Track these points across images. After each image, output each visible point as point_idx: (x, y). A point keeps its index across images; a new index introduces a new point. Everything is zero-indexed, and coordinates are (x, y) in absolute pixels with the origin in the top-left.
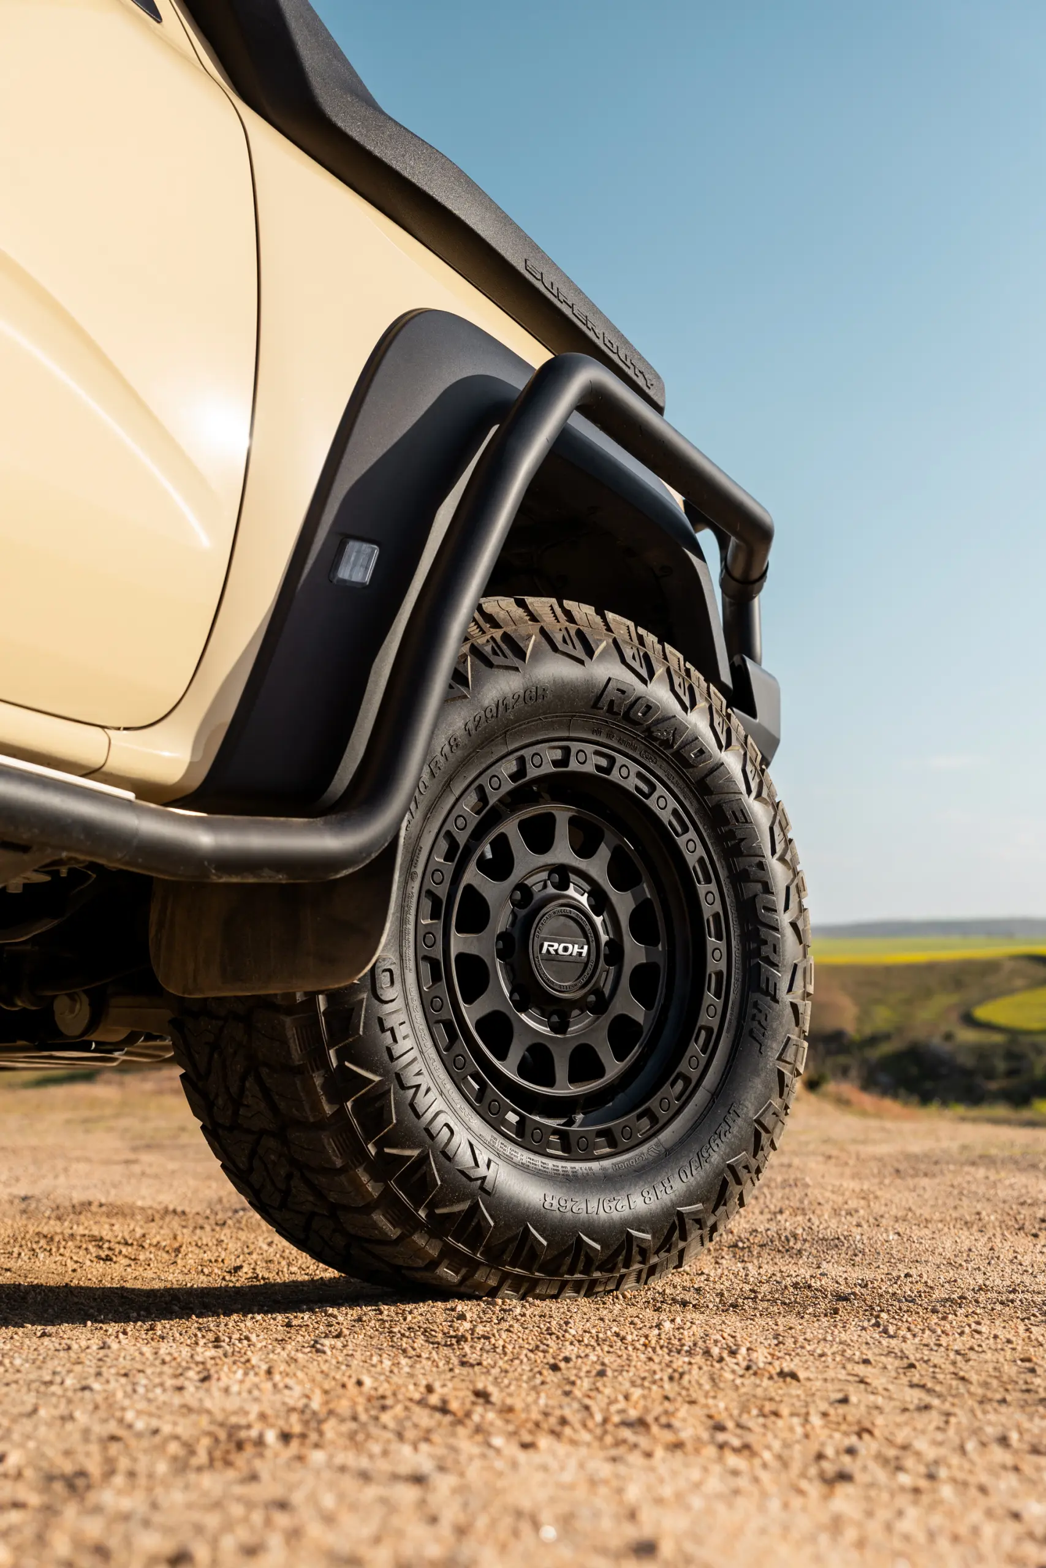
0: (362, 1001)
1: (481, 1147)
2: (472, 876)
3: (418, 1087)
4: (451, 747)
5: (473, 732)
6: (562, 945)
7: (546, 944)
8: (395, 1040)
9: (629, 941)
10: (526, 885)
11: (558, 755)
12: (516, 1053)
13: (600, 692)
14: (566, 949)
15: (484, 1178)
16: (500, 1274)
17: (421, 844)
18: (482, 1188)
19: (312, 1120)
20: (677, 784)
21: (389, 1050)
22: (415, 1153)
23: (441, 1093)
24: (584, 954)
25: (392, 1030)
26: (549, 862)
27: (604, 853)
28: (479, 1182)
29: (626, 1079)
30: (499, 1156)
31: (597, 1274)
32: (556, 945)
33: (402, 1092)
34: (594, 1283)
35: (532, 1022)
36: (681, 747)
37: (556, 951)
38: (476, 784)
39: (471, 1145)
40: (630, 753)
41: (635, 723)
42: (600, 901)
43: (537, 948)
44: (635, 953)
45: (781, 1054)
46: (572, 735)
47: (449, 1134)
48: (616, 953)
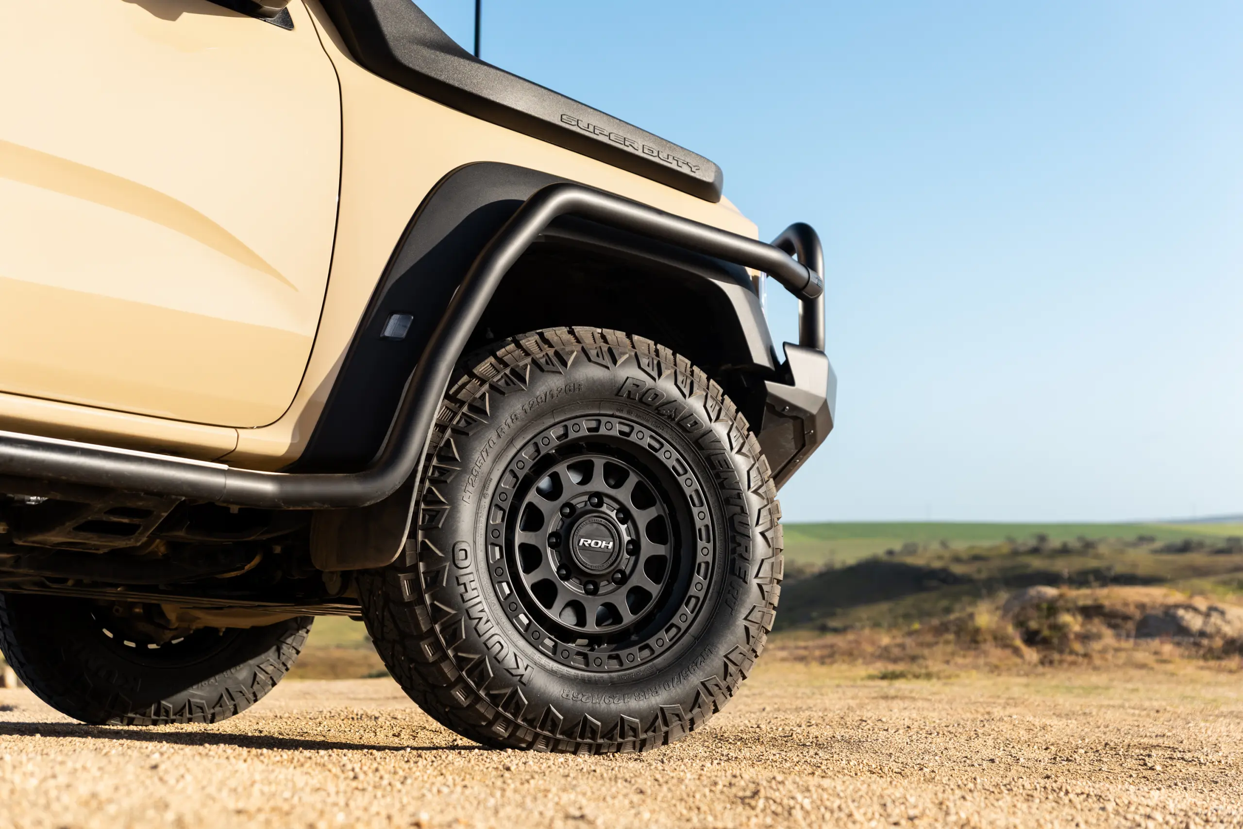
0: (445, 567)
1: (521, 656)
2: (532, 498)
3: (480, 619)
4: (512, 420)
5: (528, 411)
6: (594, 541)
7: (582, 540)
8: (466, 591)
9: (645, 540)
10: (572, 504)
11: (593, 424)
12: (560, 603)
13: (620, 386)
14: (597, 544)
15: (522, 676)
16: (533, 734)
17: (492, 477)
18: (520, 681)
19: (415, 634)
20: (679, 444)
21: (462, 596)
22: (476, 657)
23: (498, 624)
24: (610, 547)
25: (465, 584)
26: (588, 490)
28: (519, 677)
29: (636, 626)
30: (536, 663)
31: (600, 741)
32: (589, 541)
33: (469, 621)
34: (599, 746)
35: (572, 588)
36: (679, 420)
37: (590, 544)
38: (533, 442)
39: (515, 655)
40: (645, 423)
41: (647, 405)
42: (625, 515)
43: (576, 542)
44: (649, 548)
45: (747, 616)
46: (602, 412)
47: (500, 647)
48: (635, 547)
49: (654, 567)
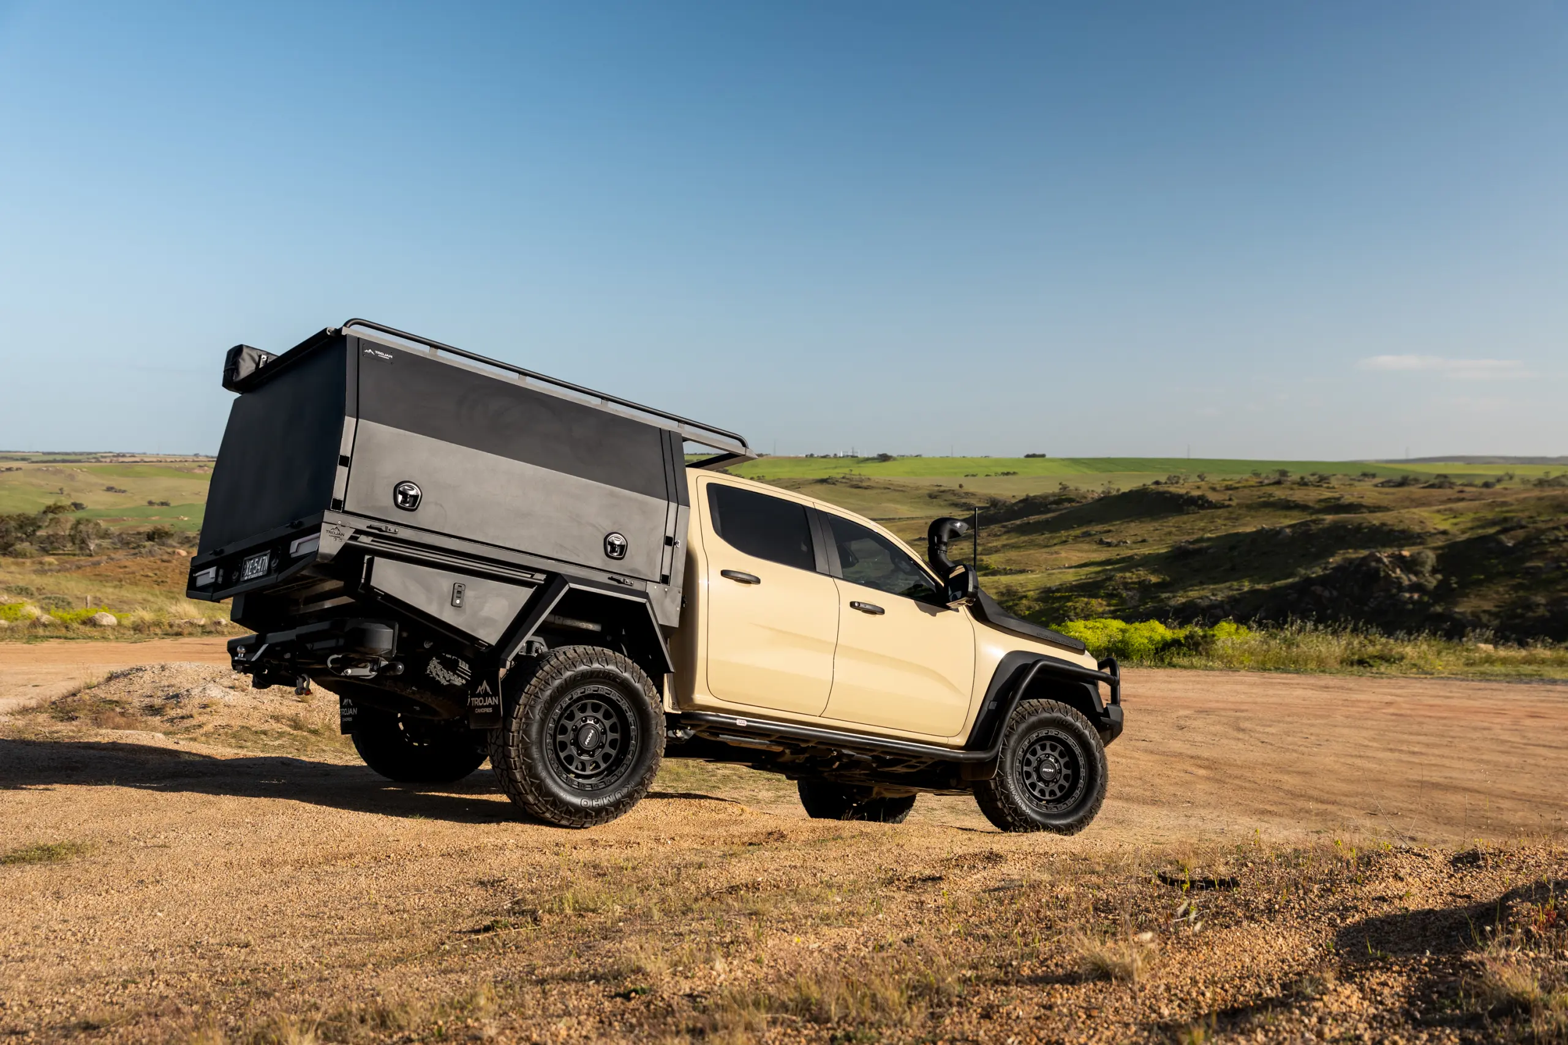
2: (1028, 756)
7: (1044, 769)
9: (1063, 769)
10: (1040, 758)
12: (1037, 790)
13: (1055, 719)
14: (1049, 770)
17: (1016, 750)
19: (995, 799)
20: (1074, 737)
21: (1009, 787)
22: (1014, 806)
23: (1019, 796)
24: (1053, 771)
26: (1045, 753)
27: (1058, 750)
29: (1061, 797)
30: (1031, 808)
32: (1046, 769)
33: (1012, 796)
35: (1040, 784)
36: (1073, 729)
37: (1046, 771)
38: (1028, 738)
39: (1025, 806)
40: (1063, 731)
41: (1063, 724)
42: (1057, 761)
43: (1042, 770)
46: (1050, 728)
47: (1022, 805)
48: (1060, 771)
49: (1066, 777)
